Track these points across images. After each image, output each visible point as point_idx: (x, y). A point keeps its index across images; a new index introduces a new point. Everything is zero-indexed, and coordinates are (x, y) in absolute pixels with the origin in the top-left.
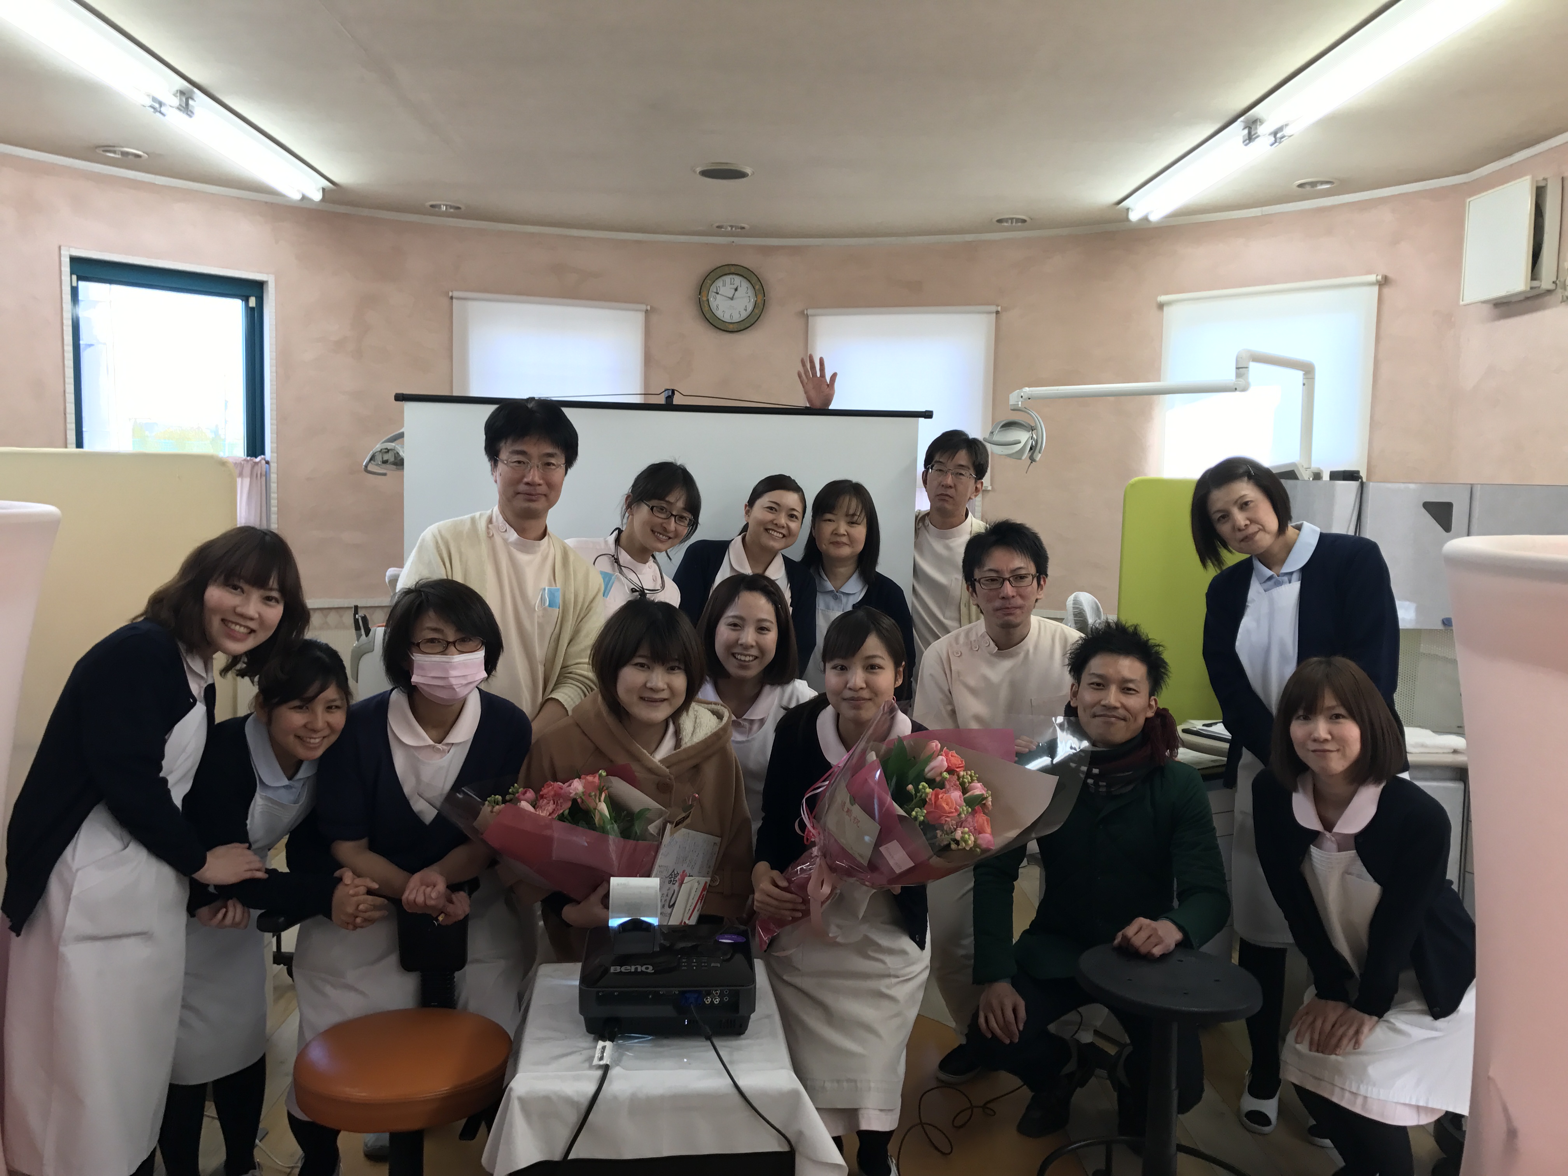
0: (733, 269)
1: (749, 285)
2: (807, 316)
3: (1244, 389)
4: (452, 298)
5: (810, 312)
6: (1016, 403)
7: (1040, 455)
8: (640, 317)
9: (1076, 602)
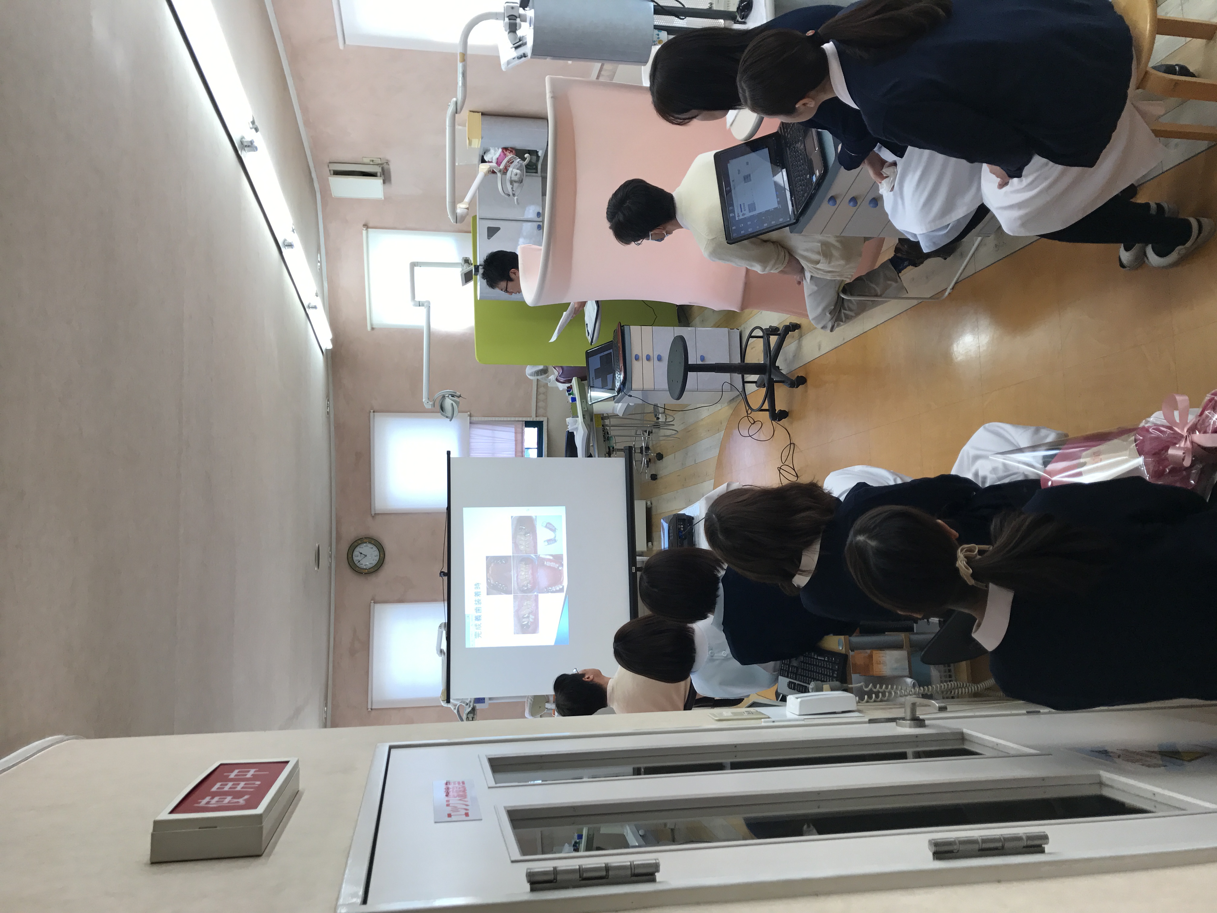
0: (350, 556)
1: (358, 547)
2: (375, 514)
3: (429, 302)
4: (371, 709)
7: (457, 393)
8: (378, 606)
9: (531, 375)
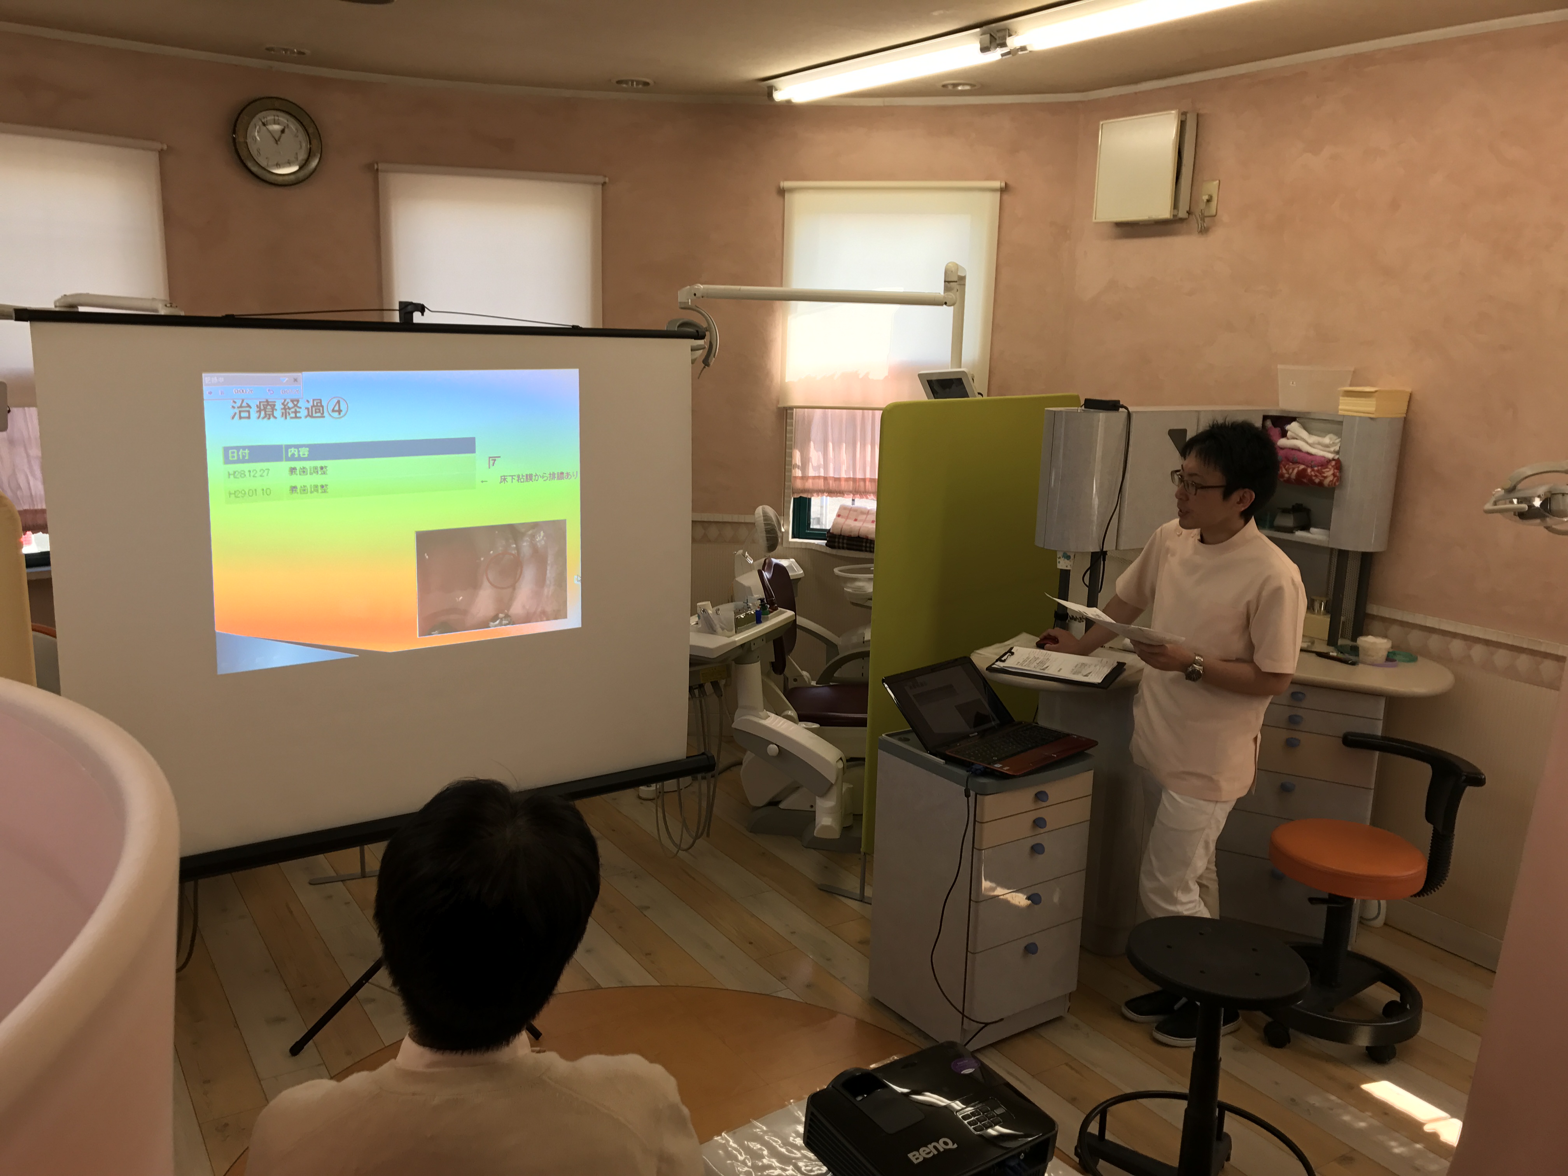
0: (277, 104)
1: (299, 125)
2: (375, 171)
3: (953, 304)
5: (381, 166)
6: (687, 301)
7: (714, 359)
8: (154, 157)
